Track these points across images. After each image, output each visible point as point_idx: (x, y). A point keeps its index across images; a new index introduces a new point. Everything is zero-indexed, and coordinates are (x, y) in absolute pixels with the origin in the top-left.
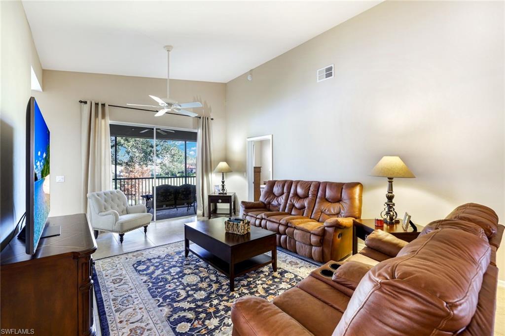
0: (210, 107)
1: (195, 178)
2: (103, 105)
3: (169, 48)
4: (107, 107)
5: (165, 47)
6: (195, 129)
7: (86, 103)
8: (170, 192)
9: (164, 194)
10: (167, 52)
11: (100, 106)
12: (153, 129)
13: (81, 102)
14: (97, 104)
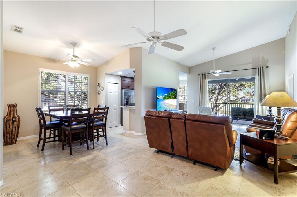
0: (267, 59)
1: (253, 105)
2: (205, 74)
3: (214, 49)
4: (206, 74)
5: (212, 49)
6: (254, 76)
7: (200, 75)
8: (241, 111)
9: (237, 112)
10: (213, 50)
11: (204, 75)
12: (228, 80)
13: (198, 75)
14: (203, 74)
